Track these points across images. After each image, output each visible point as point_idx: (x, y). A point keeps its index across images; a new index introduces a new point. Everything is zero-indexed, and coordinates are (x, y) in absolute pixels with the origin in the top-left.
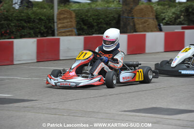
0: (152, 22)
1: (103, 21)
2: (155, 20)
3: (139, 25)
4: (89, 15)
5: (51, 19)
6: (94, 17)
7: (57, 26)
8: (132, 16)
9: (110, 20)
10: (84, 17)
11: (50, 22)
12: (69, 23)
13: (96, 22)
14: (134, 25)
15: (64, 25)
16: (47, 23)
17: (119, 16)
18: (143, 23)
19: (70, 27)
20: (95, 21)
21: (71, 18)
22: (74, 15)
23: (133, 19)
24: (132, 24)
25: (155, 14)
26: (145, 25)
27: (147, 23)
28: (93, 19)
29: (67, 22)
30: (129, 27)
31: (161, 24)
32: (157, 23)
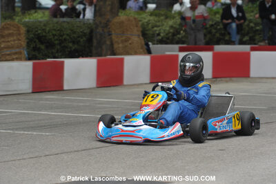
0: (137, 40)
1: (68, 38)
2: (141, 38)
3: (119, 44)
4: (48, 29)
6: (54, 32)
8: (109, 32)
9: (79, 37)
10: (39, 32)
12: (17, 42)
13: (57, 39)
14: (112, 44)
15: (9, 44)
17: (91, 32)
18: (122, 42)
19: (18, 47)
20: (56, 37)
21: (20, 34)
22: (23, 30)
23: (110, 35)
24: (108, 43)
25: (141, 29)
26: (126, 44)
27: (130, 42)
28: (54, 35)
29: (14, 40)
30: (104, 47)
31: (150, 43)
32: (143, 42)
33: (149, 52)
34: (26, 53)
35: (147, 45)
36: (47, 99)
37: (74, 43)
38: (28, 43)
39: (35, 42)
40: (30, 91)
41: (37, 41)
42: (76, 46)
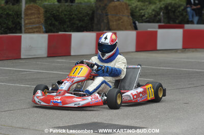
0: (127, 19)
1: (75, 17)
2: (130, 17)
3: (113, 22)
5: (18, 15)
6: (65, 13)
7: (24, 22)
8: (106, 13)
9: (84, 16)
10: (55, 12)
11: (18, 18)
12: (37, 19)
13: (67, 18)
14: (108, 23)
15: (31, 21)
16: (15, 18)
17: (93, 13)
18: (116, 20)
19: (38, 23)
20: (67, 16)
21: (39, 14)
22: (42, 10)
23: (107, 15)
24: (105, 21)
25: (130, 11)
26: (119, 22)
27: (122, 21)
28: (65, 15)
29: (35, 18)
30: (102, 24)
31: (137, 22)
32: (132, 21)
33: (136, 28)
34: (44, 28)
35: (134, 23)
36: (58, 62)
37: (80, 20)
38: (45, 20)
39: (51, 20)
40: (46, 56)
41: (53, 19)
42: (82, 23)
